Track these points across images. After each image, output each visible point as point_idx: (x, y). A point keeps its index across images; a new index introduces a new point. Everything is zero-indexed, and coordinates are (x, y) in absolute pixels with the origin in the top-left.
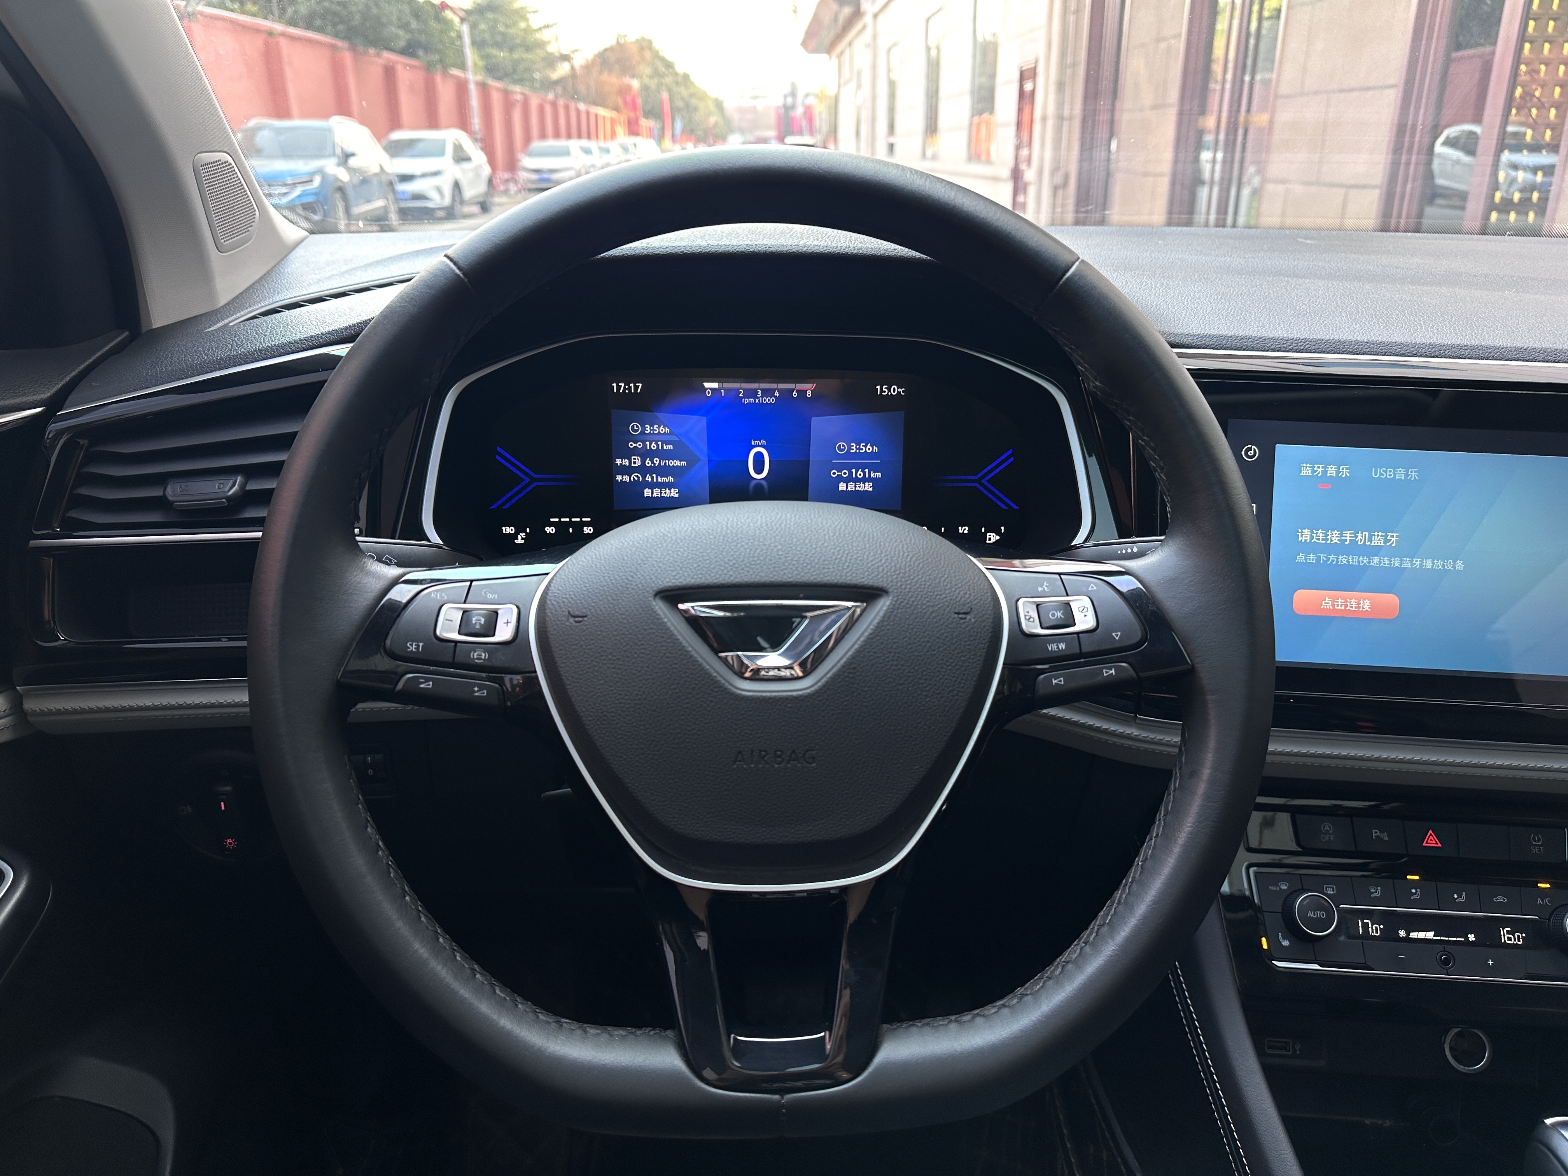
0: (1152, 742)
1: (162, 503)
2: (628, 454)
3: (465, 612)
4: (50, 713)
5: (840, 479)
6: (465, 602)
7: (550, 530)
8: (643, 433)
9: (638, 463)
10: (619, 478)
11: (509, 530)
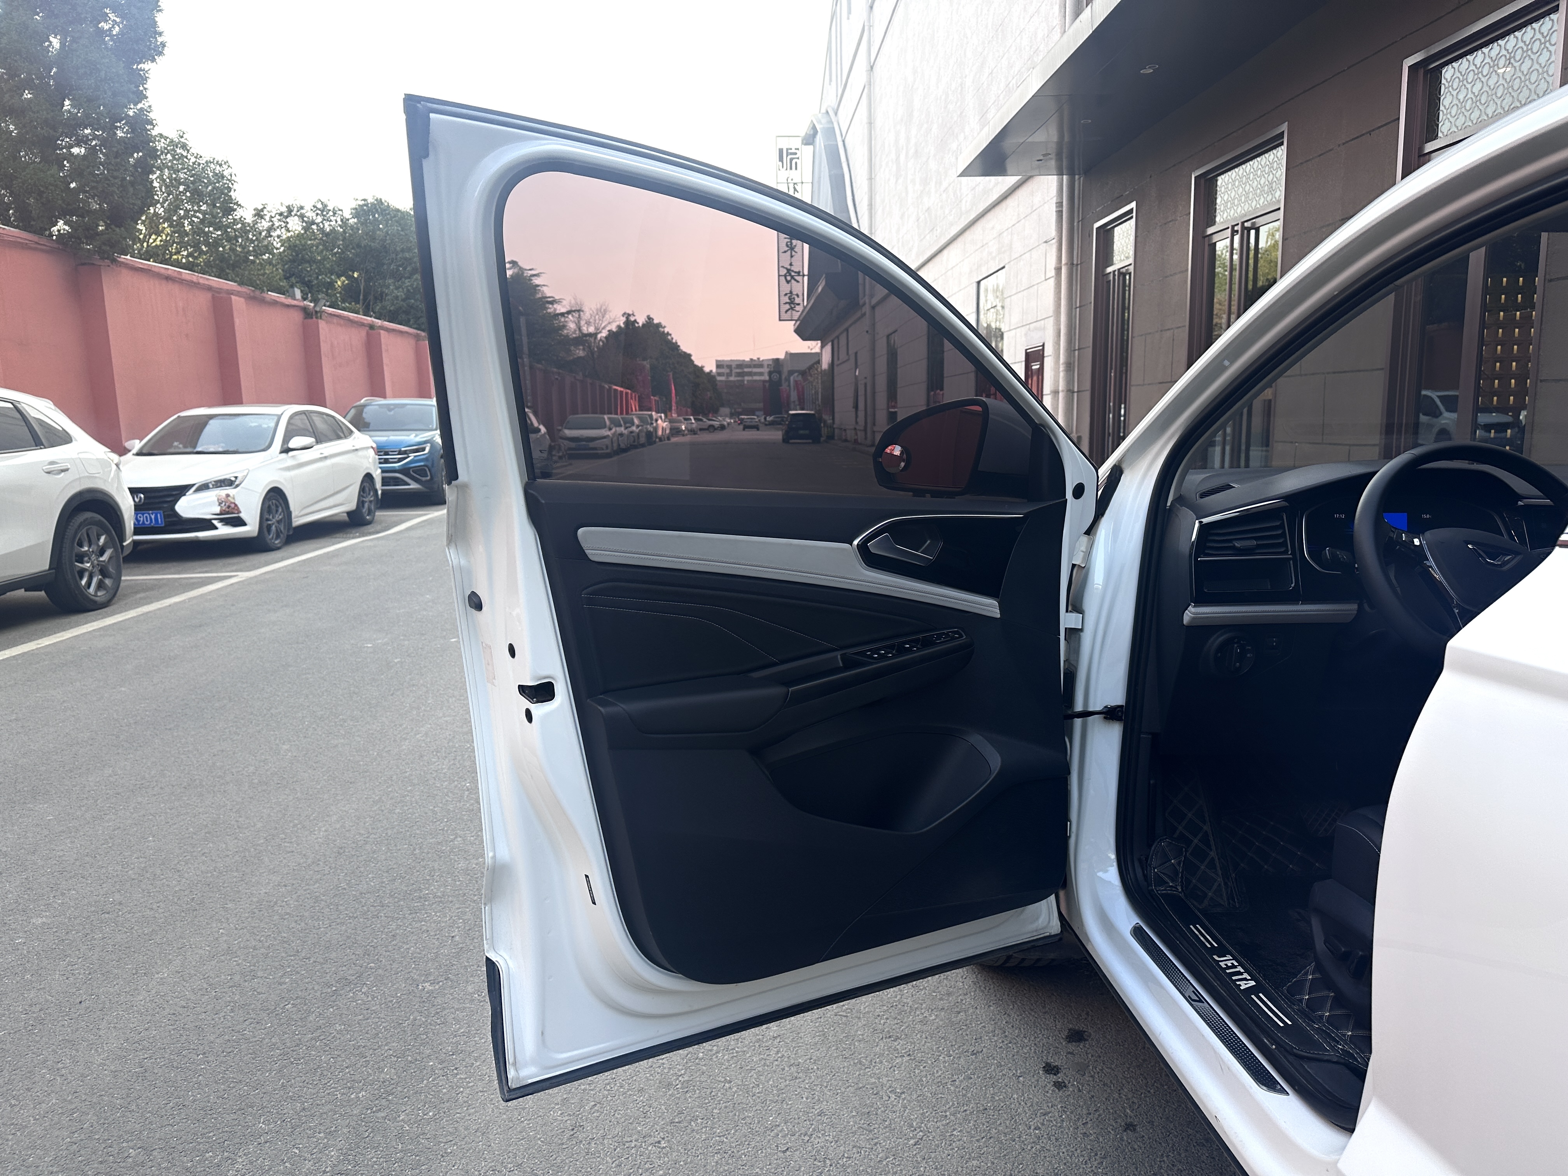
1: (1232, 547)
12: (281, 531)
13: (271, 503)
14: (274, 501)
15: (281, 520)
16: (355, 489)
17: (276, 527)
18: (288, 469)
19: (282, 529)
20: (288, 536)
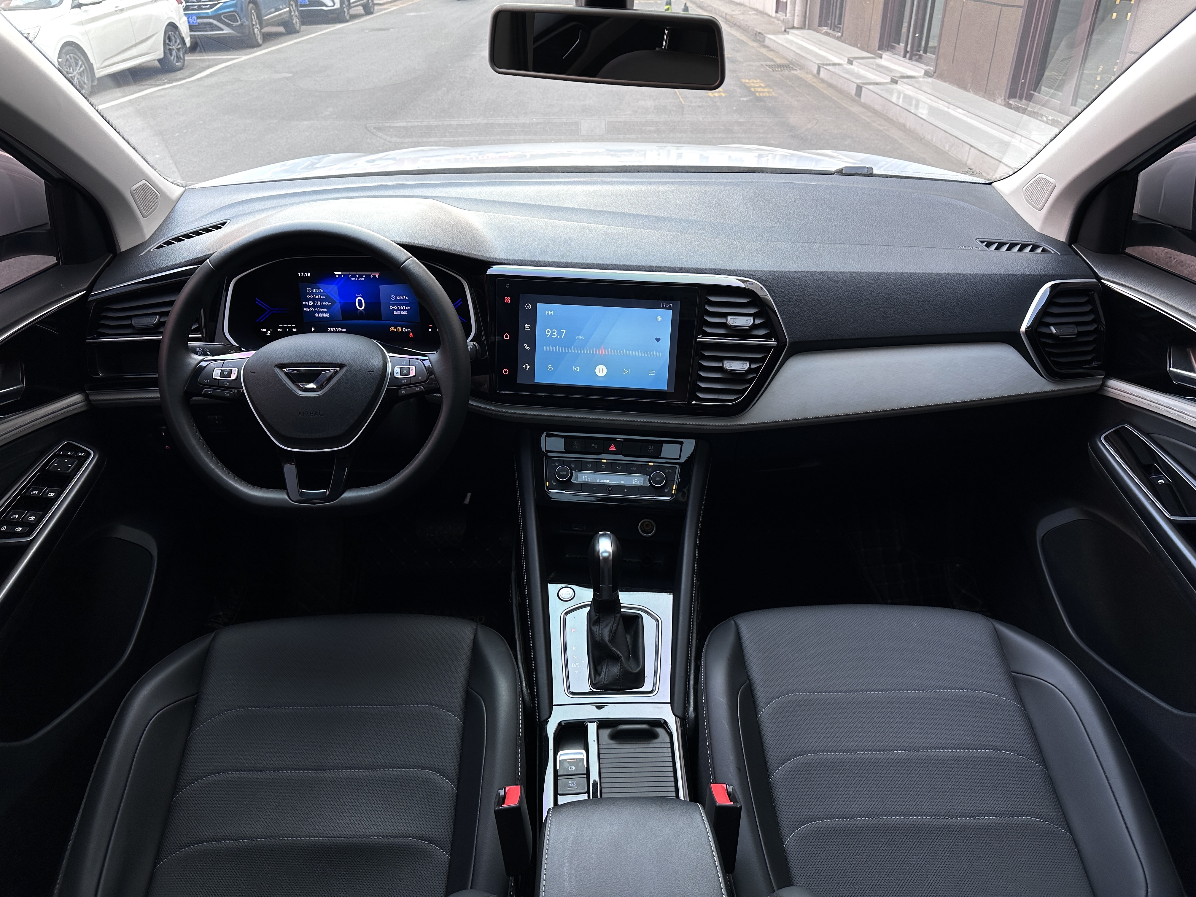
0: (499, 411)
1: (130, 326)
2: (308, 300)
3: (222, 370)
4: (99, 400)
5: (394, 310)
6: (222, 367)
7: (279, 330)
8: (312, 292)
9: (312, 304)
10: (305, 309)
11: (264, 330)
12: (85, 83)
13: (68, 56)
14: (72, 55)
15: (83, 71)
16: (160, 37)
17: (78, 79)
18: (82, 23)
19: (86, 81)
20: (93, 87)
